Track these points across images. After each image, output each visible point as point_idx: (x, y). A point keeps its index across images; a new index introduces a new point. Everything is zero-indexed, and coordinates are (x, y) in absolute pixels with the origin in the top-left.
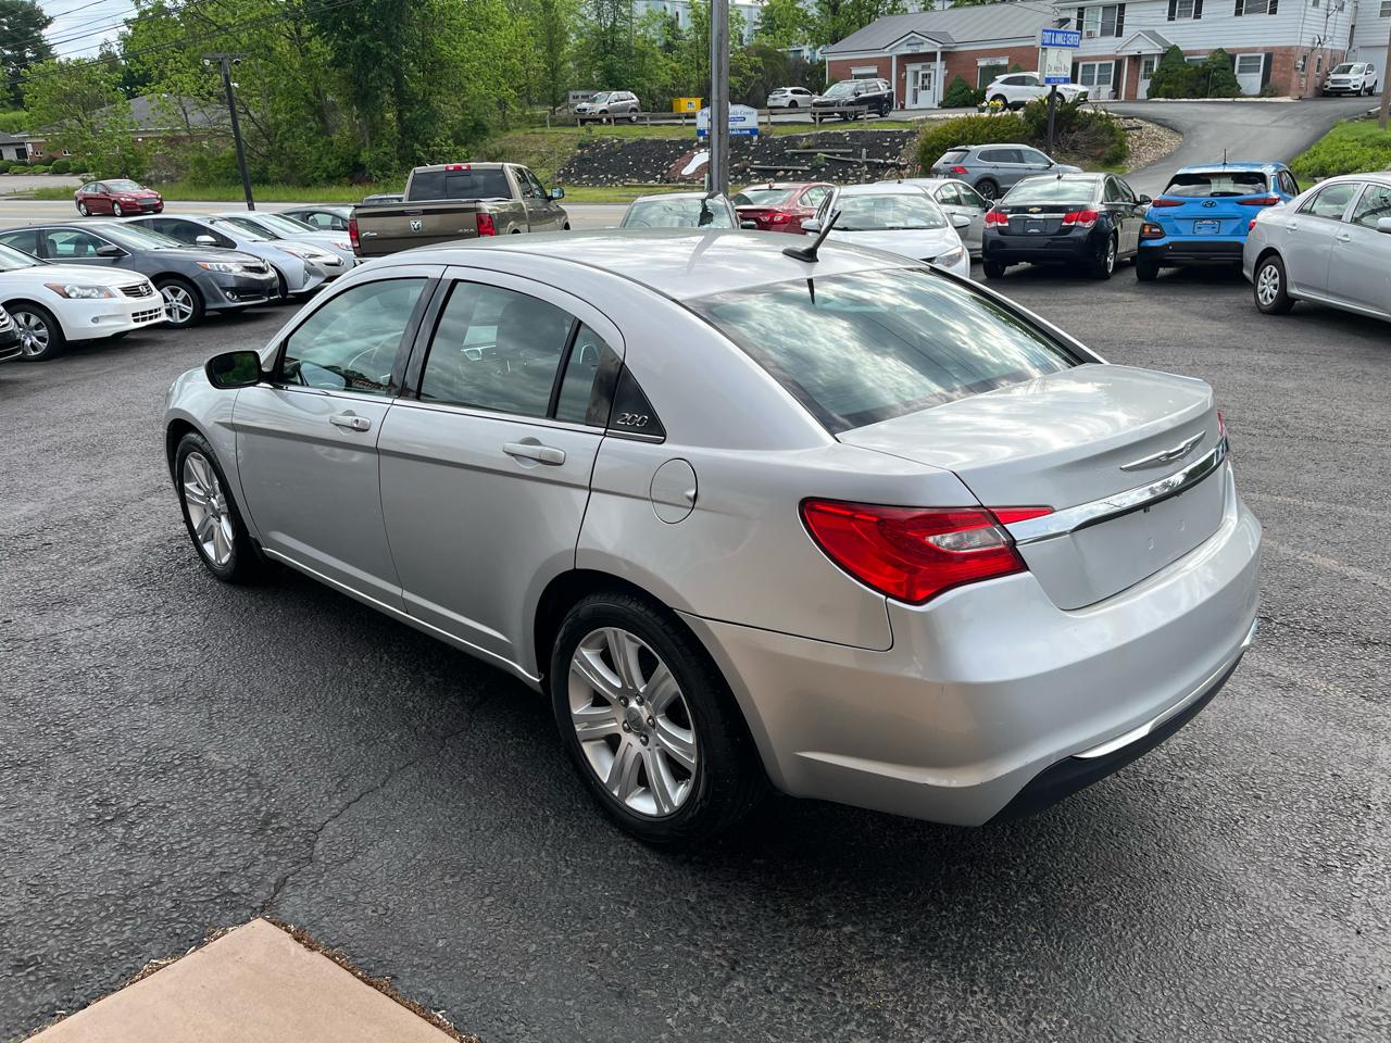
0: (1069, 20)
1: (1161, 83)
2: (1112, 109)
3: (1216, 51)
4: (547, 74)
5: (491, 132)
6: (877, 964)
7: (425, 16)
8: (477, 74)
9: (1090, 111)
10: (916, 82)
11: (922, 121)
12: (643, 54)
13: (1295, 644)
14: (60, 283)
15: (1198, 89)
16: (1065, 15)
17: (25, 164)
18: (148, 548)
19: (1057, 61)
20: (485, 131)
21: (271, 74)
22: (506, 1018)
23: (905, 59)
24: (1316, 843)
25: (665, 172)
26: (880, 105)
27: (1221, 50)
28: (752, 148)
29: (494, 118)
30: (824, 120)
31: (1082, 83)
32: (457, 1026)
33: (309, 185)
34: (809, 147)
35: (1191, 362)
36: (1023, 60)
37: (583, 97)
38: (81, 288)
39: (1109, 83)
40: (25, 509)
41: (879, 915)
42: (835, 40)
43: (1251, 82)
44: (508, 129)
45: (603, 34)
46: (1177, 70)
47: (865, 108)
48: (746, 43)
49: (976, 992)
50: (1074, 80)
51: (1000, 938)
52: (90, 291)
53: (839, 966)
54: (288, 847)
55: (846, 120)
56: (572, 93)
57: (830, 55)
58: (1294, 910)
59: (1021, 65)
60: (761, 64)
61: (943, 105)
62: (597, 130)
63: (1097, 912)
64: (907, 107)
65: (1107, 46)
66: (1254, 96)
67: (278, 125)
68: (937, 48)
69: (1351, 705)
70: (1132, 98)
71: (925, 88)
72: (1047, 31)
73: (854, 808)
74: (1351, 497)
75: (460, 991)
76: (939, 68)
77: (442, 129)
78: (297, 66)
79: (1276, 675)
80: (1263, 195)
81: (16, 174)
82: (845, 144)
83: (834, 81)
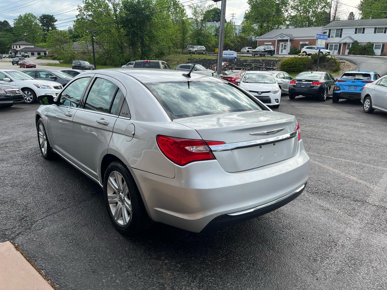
0: (326, 32)
1: (352, 50)
2: (337, 57)
3: (368, 43)
4: (182, 40)
5: (166, 55)
6: (170, 272)
7: (151, 24)
8: (163, 40)
9: (330, 57)
10: (282, 47)
11: (282, 57)
12: (208, 37)
13: (334, 199)
14: (38, 84)
15: (362, 53)
16: (326, 31)
17: (46, 57)
18: (31, 150)
19: (321, 43)
20: (164, 54)
21: (110, 37)
22: (59, 274)
23: (279, 41)
24: (316, 253)
25: (210, 67)
26: (271, 53)
27: (369, 43)
28: (235, 62)
29: (166, 51)
30: (255, 56)
31: (329, 50)
32: (46, 275)
33: (117, 66)
34: (250, 63)
35: (338, 124)
36: (312, 42)
37: (191, 47)
38: (43, 86)
39: (337, 50)
40: (5, 138)
41: (177, 259)
42: (261, 35)
43: (378, 52)
44: (170, 54)
45: (198, 31)
46: (357, 47)
47: (267, 53)
48: (237, 35)
49: (194, 282)
50: (327, 49)
51: (209, 268)
52: (45, 87)
53: (159, 271)
54: (26, 225)
55: (261, 56)
56: (188, 46)
57: (259, 39)
58: (300, 270)
59: (312, 44)
60: (240, 41)
61: (289, 54)
62: (193, 55)
63: (240, 264)
64: (279, 54)
65: (337, 40)
66: (379, 56)
67: (110, 51)
68: (289, 38)
69: (343, 217)
70: (343, 54)
71: (285, 49)
72: (318, 35)
73: (184, 230)
74: (369, 162)
75: (51, 266)
76: (289, 44)
77: (152, 53)
78: (117, 36)
79: (324, 206)
80: (370, 80)
81: (43, 59)
82: (260, 63)
83: (259, 46)
